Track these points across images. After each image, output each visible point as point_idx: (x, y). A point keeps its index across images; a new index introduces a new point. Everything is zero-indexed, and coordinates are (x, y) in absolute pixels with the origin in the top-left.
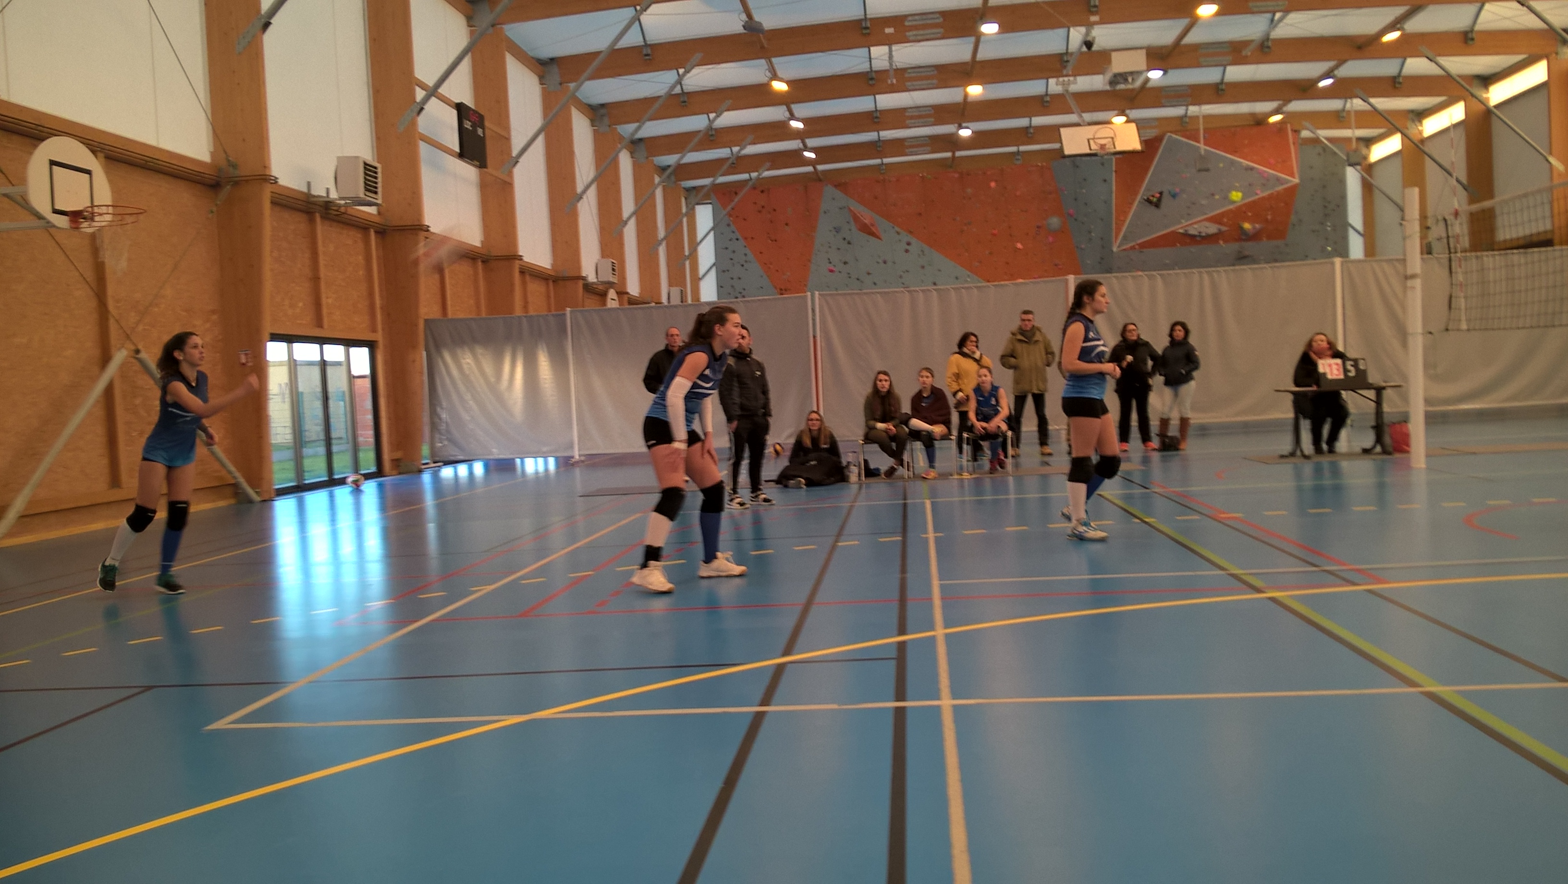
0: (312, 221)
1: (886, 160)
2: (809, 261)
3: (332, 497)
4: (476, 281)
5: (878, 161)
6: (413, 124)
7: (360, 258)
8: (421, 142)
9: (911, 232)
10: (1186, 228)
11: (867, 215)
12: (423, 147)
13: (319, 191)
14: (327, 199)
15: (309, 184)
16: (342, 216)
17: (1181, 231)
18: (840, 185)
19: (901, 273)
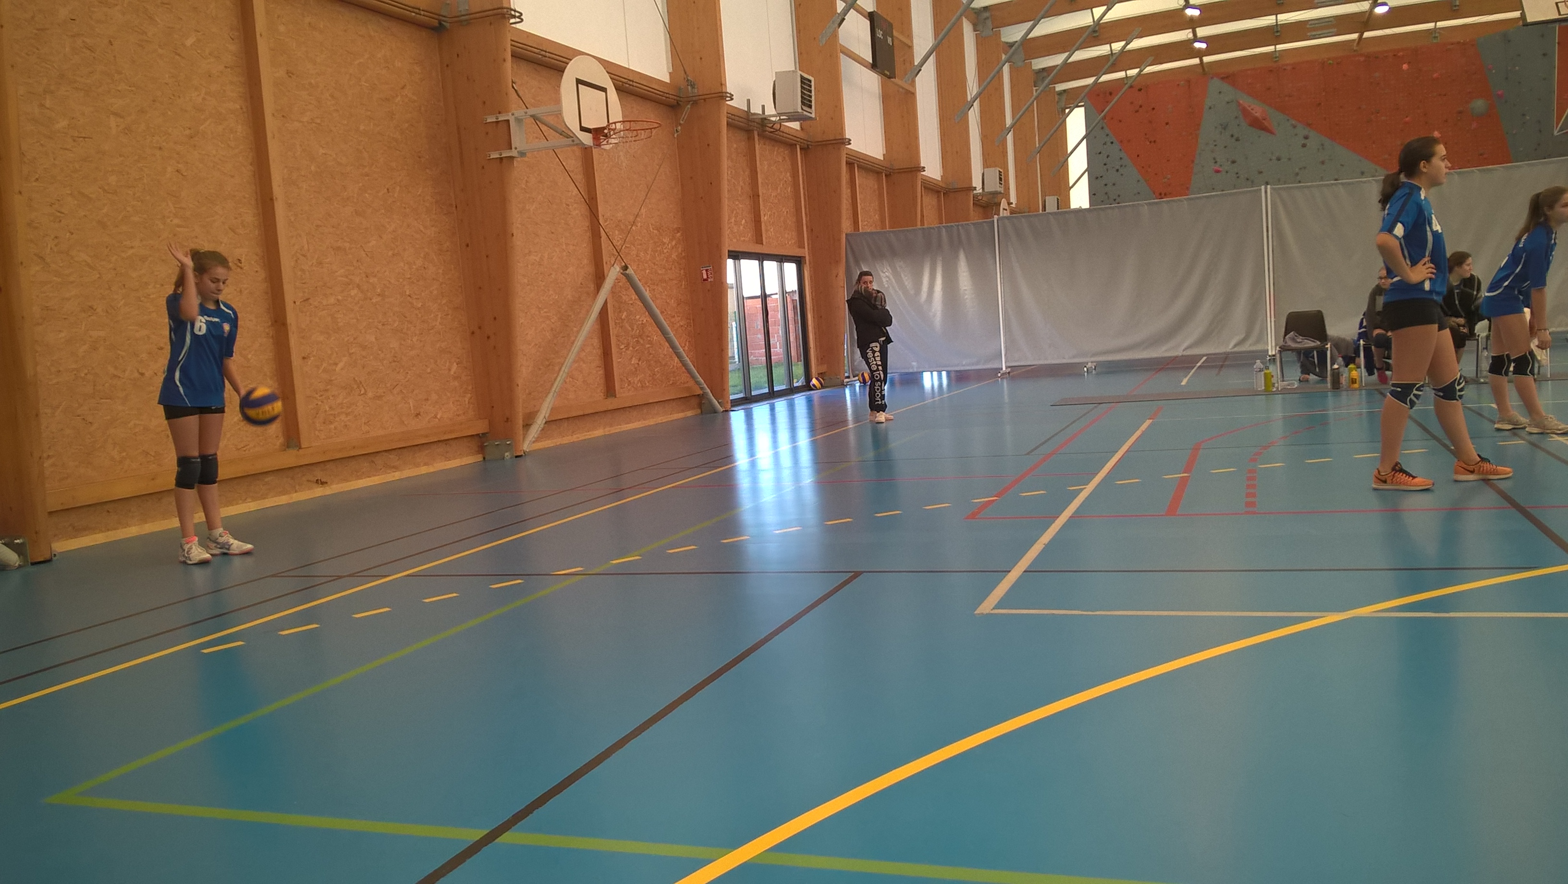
0: (750, 139)
1: (1280, 47)
2: (1193, 162)
3: (772, 409)
4: (881, 195)
5: (1271, 48)
6: (835, 35)
7: (788, 174)
8: (841, 54)
9: (1309, 125)
11: (1258, 109)
12: (844, 60)
13: (756, 109)
14: (763, 116)
15: (749, 101)
16: (777, 133)
18: (1227, 77)
19: (1297, 170)
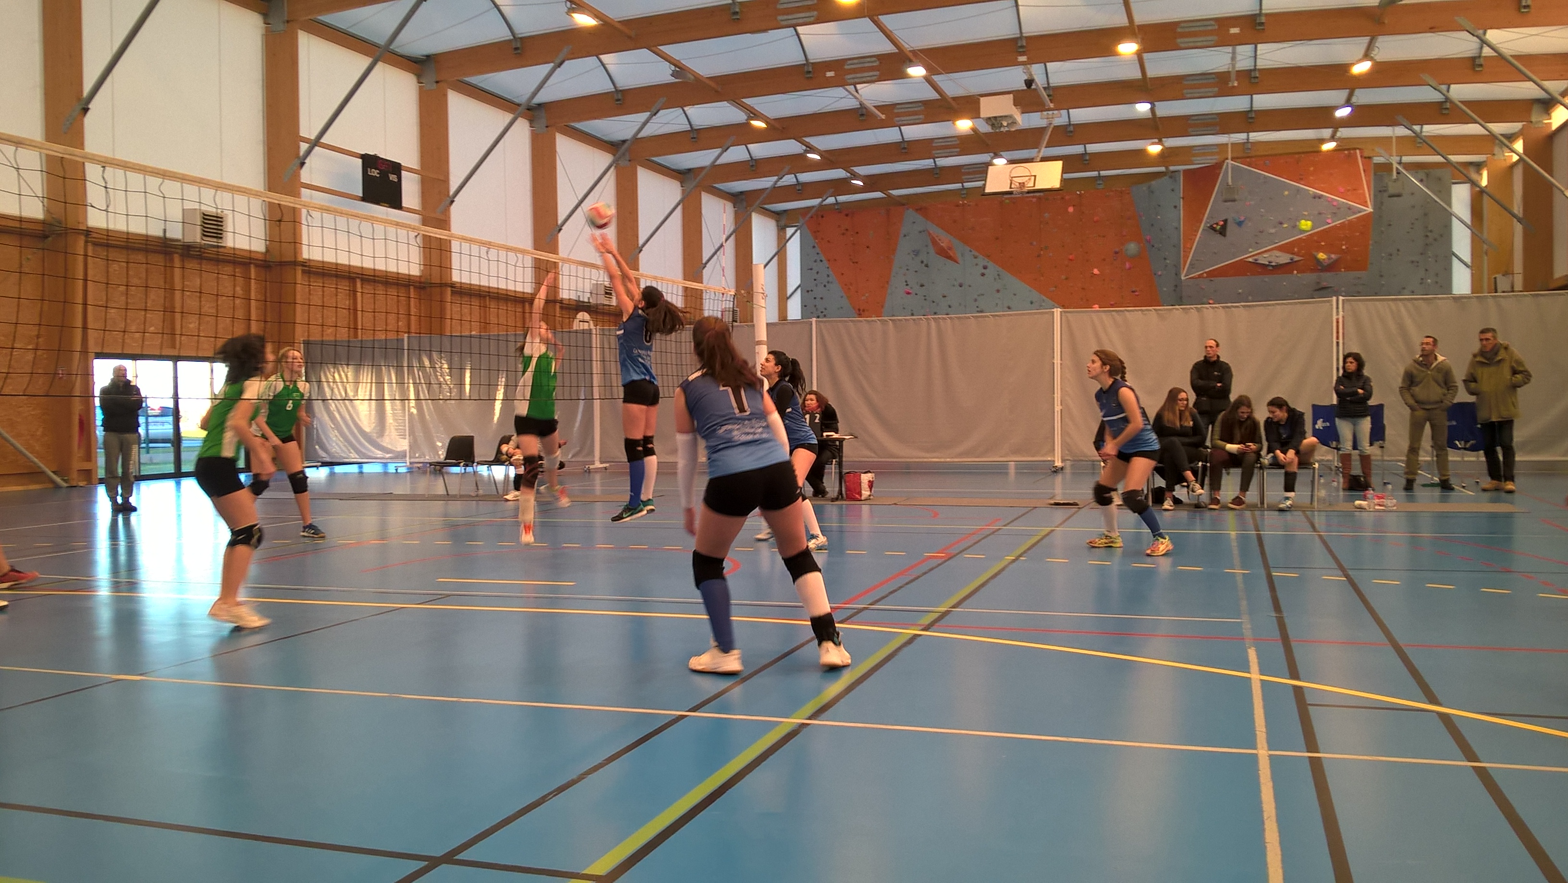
0: (170, 260)
1: (967, 185)
2: (888, 282)
4: (408, 305)
5: (959, 186)
7: (239, 289)
8: (303, 189)
9: (988, 257)
10: (1255, 257)
11: (945, 239)
12: (306, 193)
15: (164, 229)
17: (1250, 260)
18: (921, 209)
19: (976, 297)
